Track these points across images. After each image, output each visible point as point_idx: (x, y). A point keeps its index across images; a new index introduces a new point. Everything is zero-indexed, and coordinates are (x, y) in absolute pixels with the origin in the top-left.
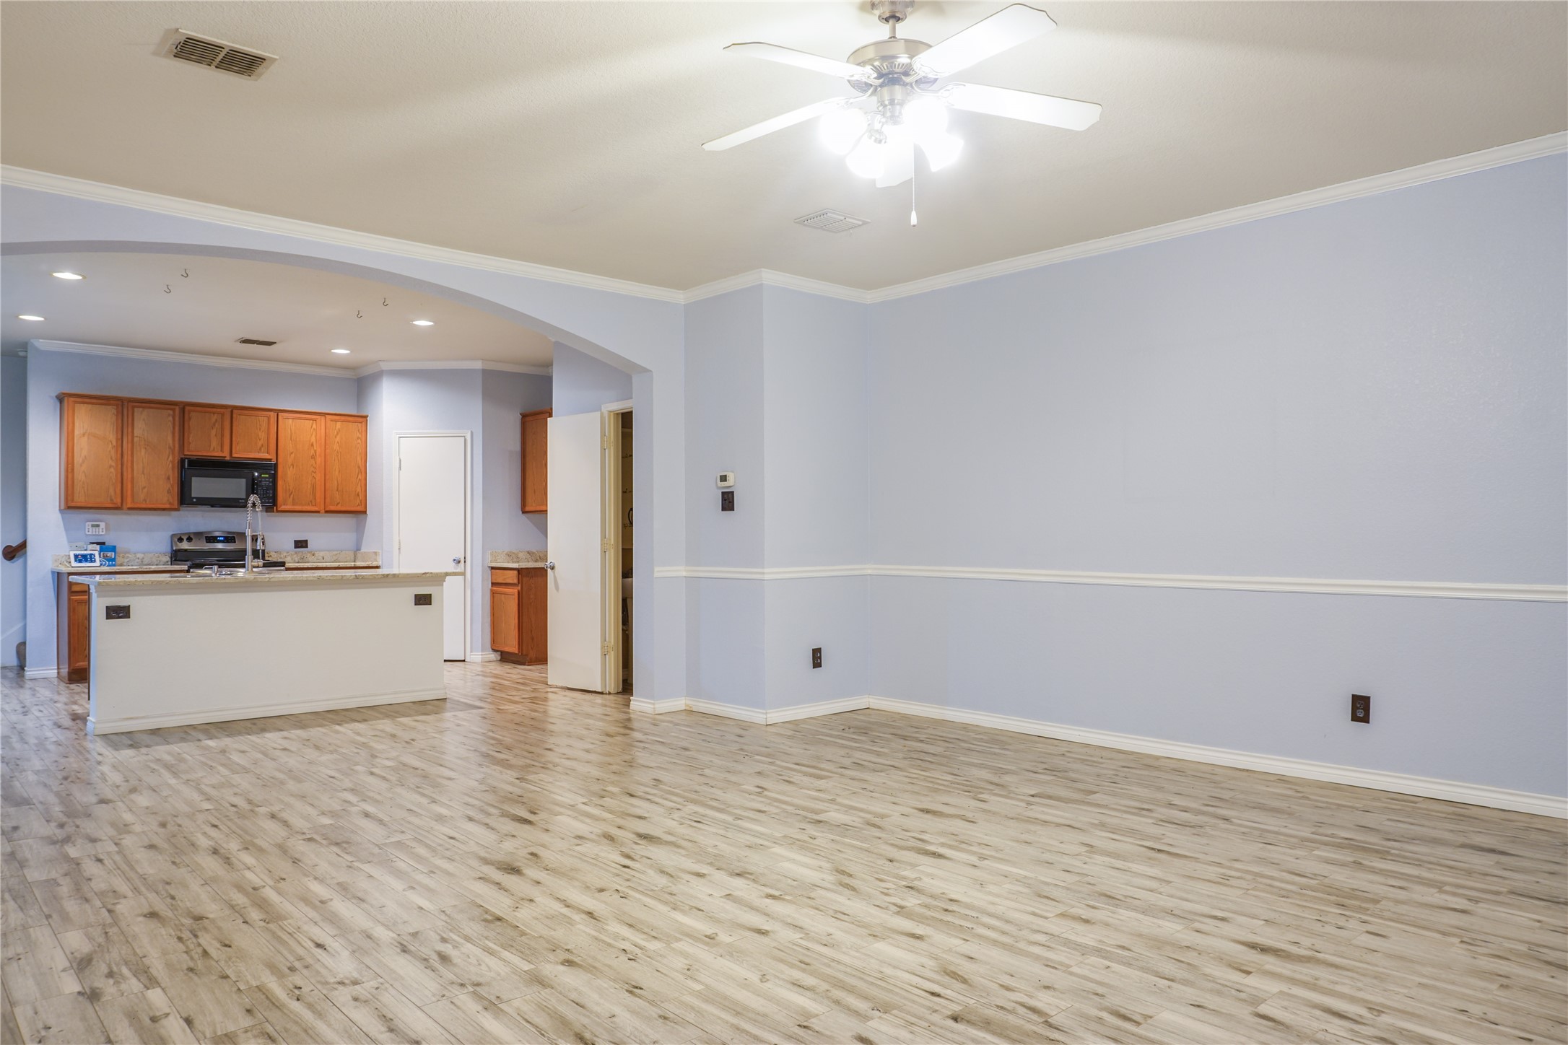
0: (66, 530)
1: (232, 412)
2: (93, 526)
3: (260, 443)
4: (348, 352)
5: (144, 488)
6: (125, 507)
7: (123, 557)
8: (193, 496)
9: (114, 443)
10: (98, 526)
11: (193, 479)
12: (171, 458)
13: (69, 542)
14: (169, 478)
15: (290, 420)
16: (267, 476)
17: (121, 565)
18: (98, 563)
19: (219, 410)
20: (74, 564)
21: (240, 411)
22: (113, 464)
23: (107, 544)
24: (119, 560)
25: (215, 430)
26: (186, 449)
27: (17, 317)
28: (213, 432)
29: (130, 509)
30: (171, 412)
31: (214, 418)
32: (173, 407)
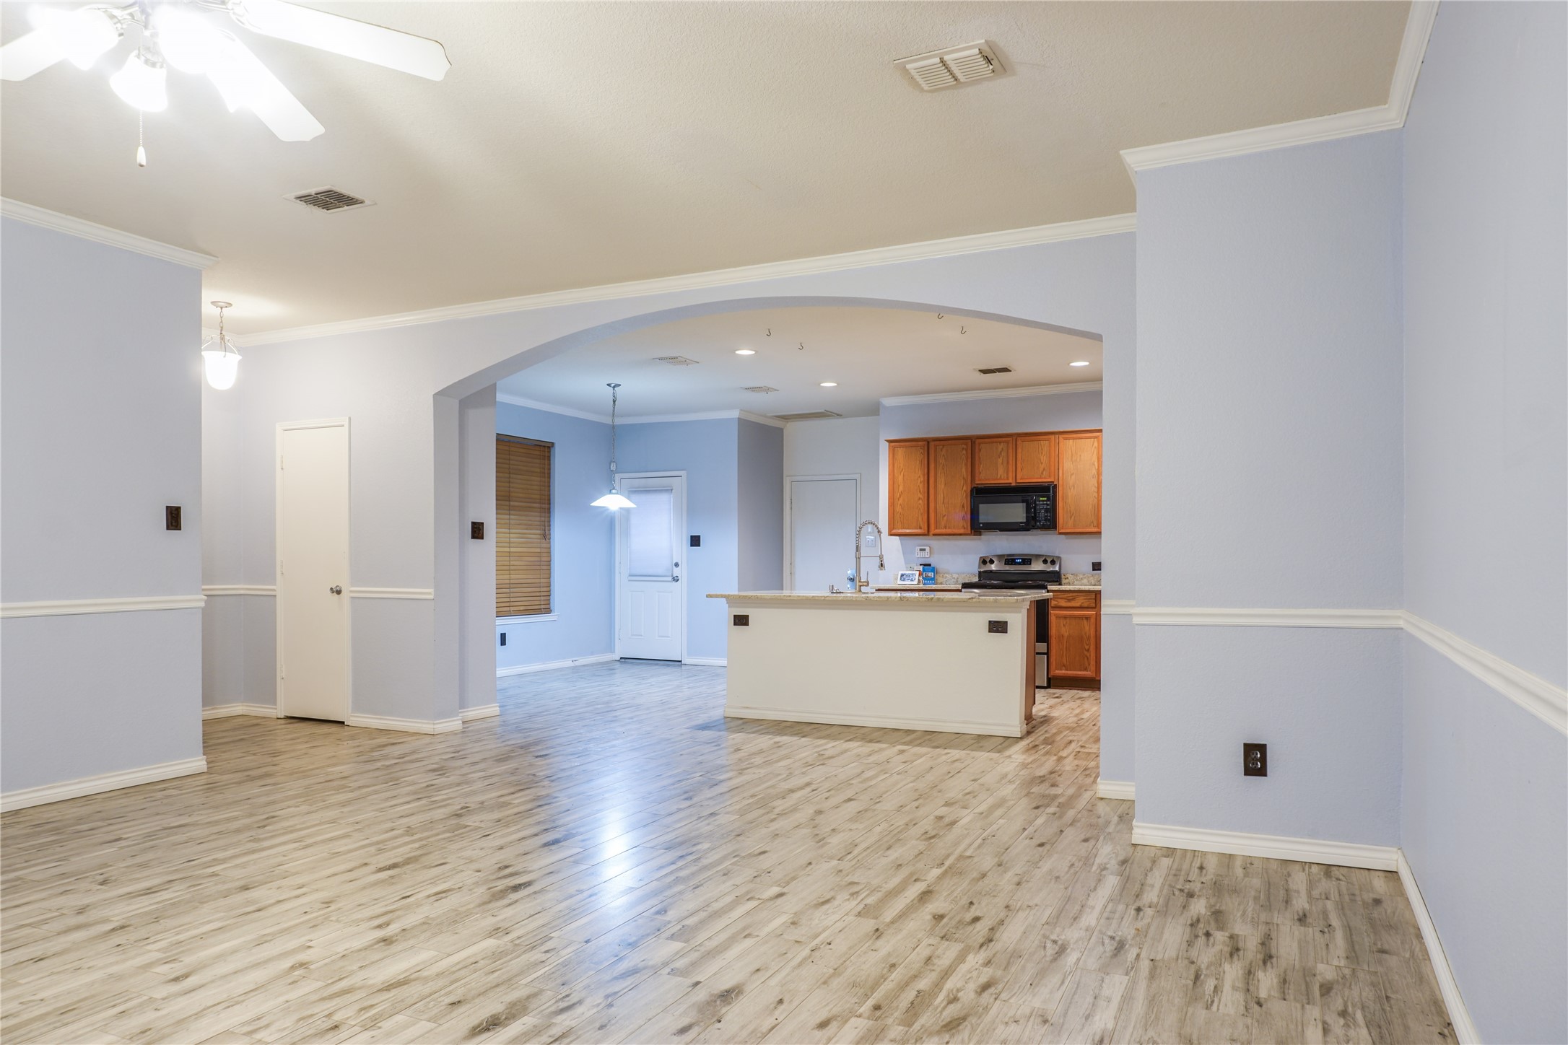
0: (904, 553)
1: (1015, 439)
2: (921, 550)
3: (1042, 467)
4: (1087, 363)
5: (944, 516)
6: (932, 533)
7: (943, 577)
8: (980, 521)
9: (922, 479)
10: (924, 550)
11: (981, 506)
12: (965, 488)
13: (906, 563)
14: (963, 506)
15: (1071, 441)
16: (1045, 499)
17: (941, 584)
18: (916, 582)
19: (1004, 439)
20: (899, 582)
21: (1023, 438)
22: (921, 496)
23: (932, 566)
24: (940, 580)
25: (1001, 458)
26: (977, 478)
27: (819, 385)
28: (1000, 461)
29: (934, 535)
30: (965, 447)
31: (1001, 446)
32: (965, 441)
